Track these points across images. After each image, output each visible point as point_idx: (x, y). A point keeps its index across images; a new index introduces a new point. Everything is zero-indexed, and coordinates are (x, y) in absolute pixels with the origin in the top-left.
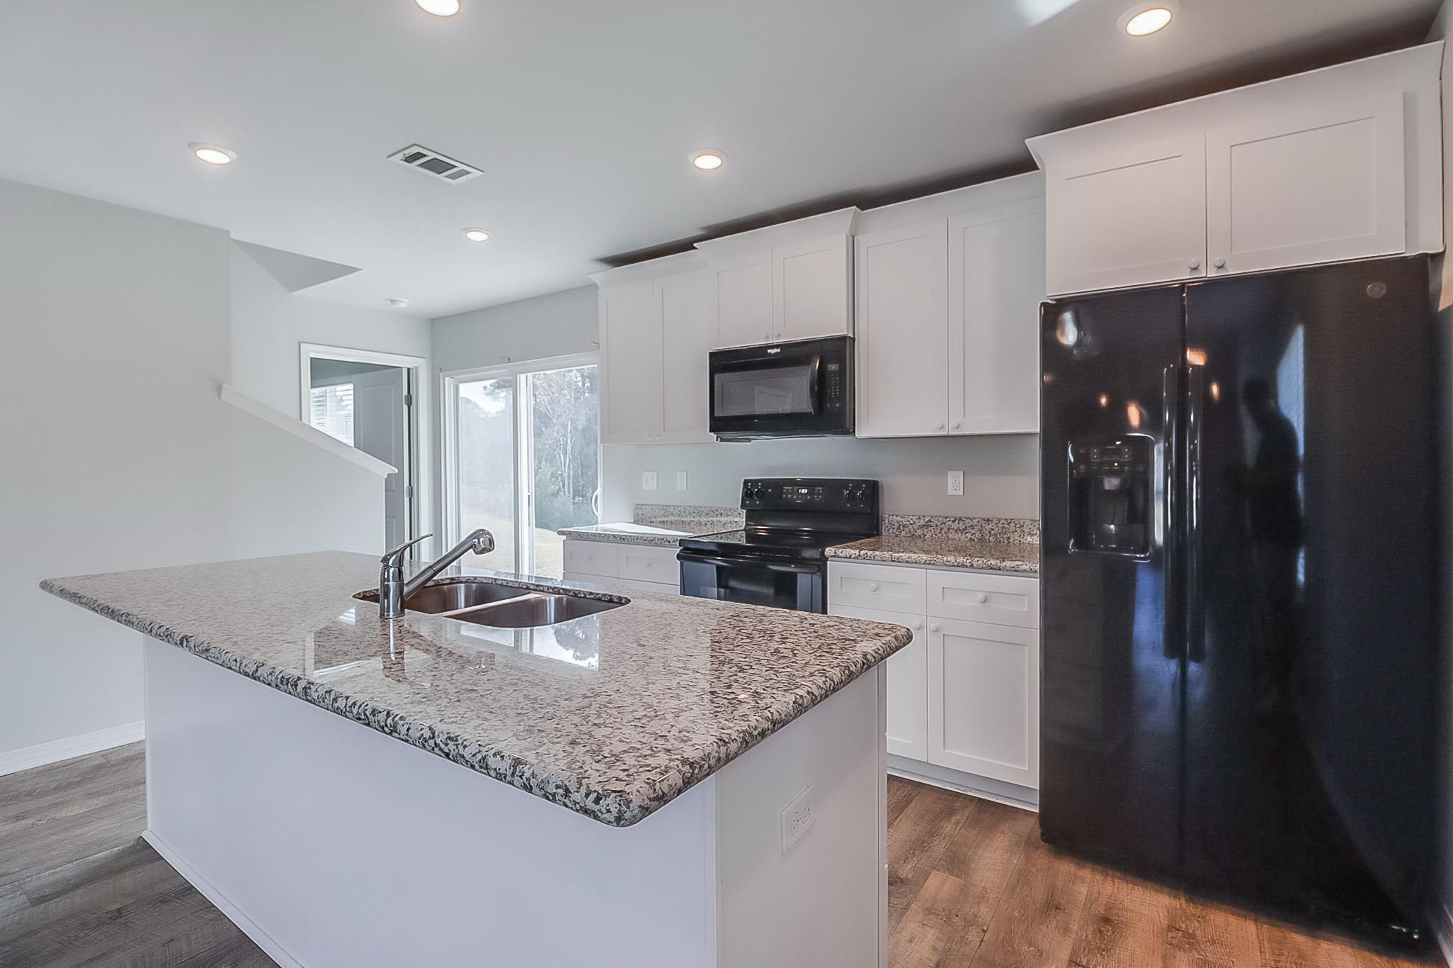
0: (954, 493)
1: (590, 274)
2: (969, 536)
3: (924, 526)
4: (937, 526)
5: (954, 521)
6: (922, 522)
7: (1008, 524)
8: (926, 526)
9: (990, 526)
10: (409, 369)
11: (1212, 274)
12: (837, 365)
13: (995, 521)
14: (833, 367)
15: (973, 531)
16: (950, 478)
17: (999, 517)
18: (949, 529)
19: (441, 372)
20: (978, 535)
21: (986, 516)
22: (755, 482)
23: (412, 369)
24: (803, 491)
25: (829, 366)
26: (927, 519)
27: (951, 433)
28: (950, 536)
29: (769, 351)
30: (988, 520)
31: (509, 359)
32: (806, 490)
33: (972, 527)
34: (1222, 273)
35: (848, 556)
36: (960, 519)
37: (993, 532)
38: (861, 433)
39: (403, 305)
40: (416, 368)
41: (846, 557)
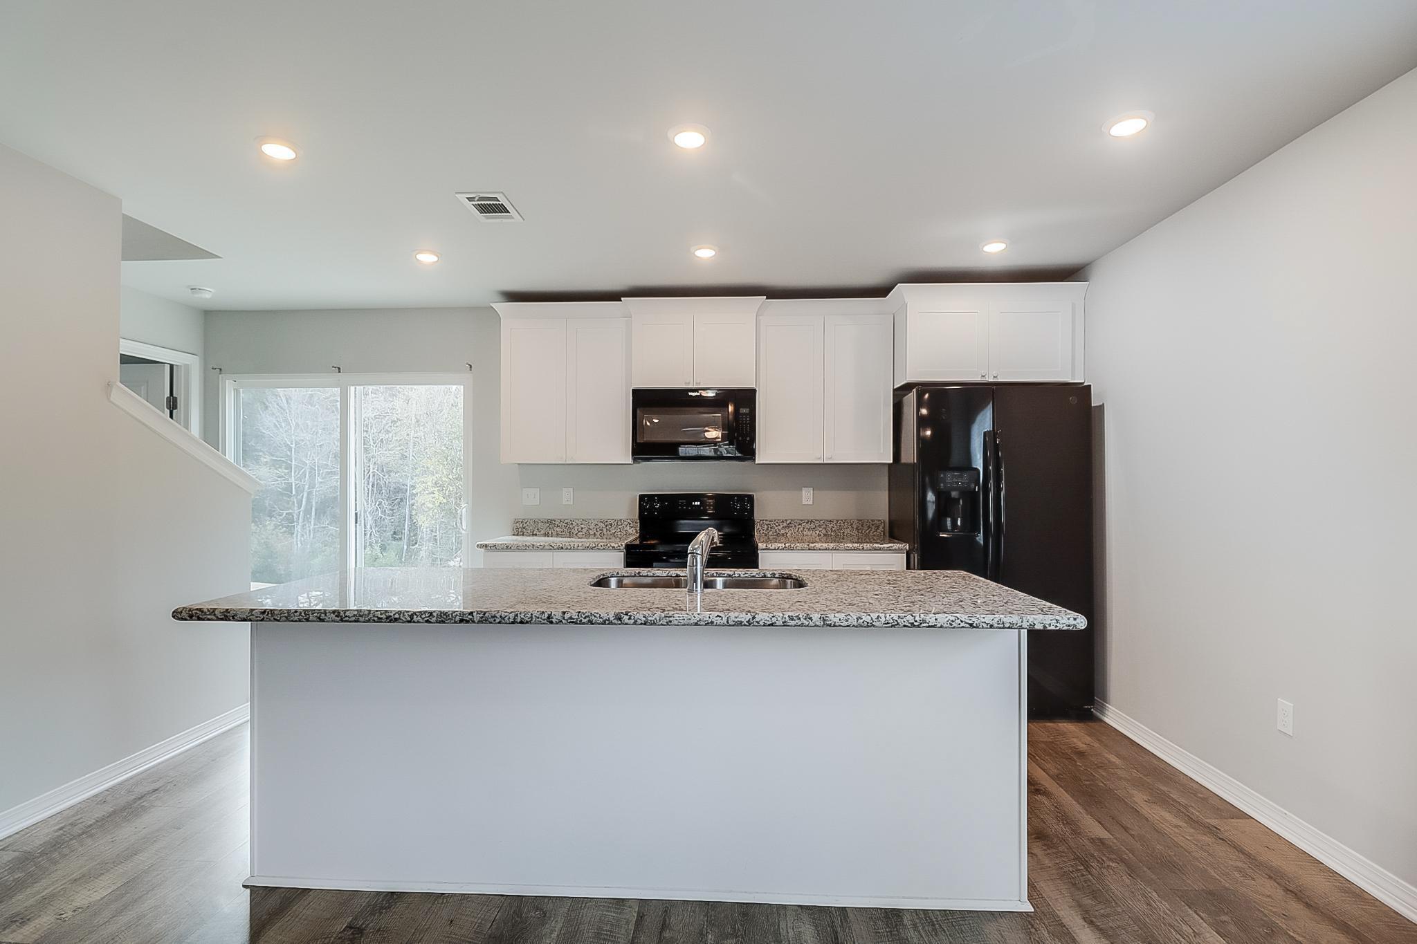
0: (806, 503)
1: (491, 302)
2: (817, 532)
3: (786, 527)
4: (795, 526)
5: (808, 523)
6: (785, 524)
7: (844, 523)
8: (788, 526)
9: (832, 525)
10: (172, 366)
11: (991, 380)
12: (748, 409)
13: (835, 522)
14: (744, 411)
15: (820, 529)
16: (803, 492)
17: (838, 519)
18: (804, 528)
19: (220, 374)
20: (824, 531)
21: (829, 519)
22: (651, 497)
23: (181, 366)
24: (696, 503)
25: (741, 409)
26: (788, 522)
27: (825, 462)
28: (805, 533)
29: (690, 394)
30: (830, 521)
31: (339, 369)
32: (699, 503)
33: (820, 526)
34: (995, 380)
35: (777, 548)
36: (812, 521)
37: (833, 529)
38: (759, 459)
39: (208, 296)
40: (187, 366)
41: (775, 549)
